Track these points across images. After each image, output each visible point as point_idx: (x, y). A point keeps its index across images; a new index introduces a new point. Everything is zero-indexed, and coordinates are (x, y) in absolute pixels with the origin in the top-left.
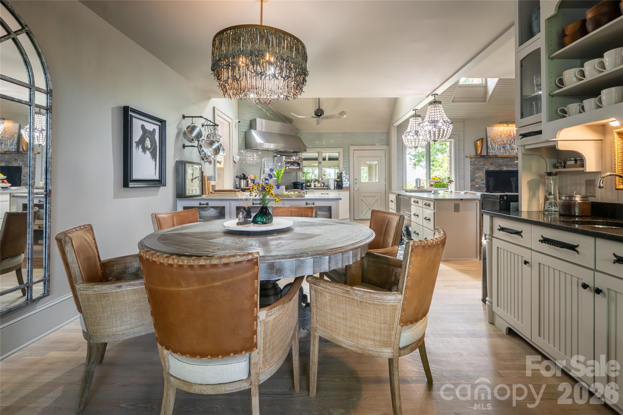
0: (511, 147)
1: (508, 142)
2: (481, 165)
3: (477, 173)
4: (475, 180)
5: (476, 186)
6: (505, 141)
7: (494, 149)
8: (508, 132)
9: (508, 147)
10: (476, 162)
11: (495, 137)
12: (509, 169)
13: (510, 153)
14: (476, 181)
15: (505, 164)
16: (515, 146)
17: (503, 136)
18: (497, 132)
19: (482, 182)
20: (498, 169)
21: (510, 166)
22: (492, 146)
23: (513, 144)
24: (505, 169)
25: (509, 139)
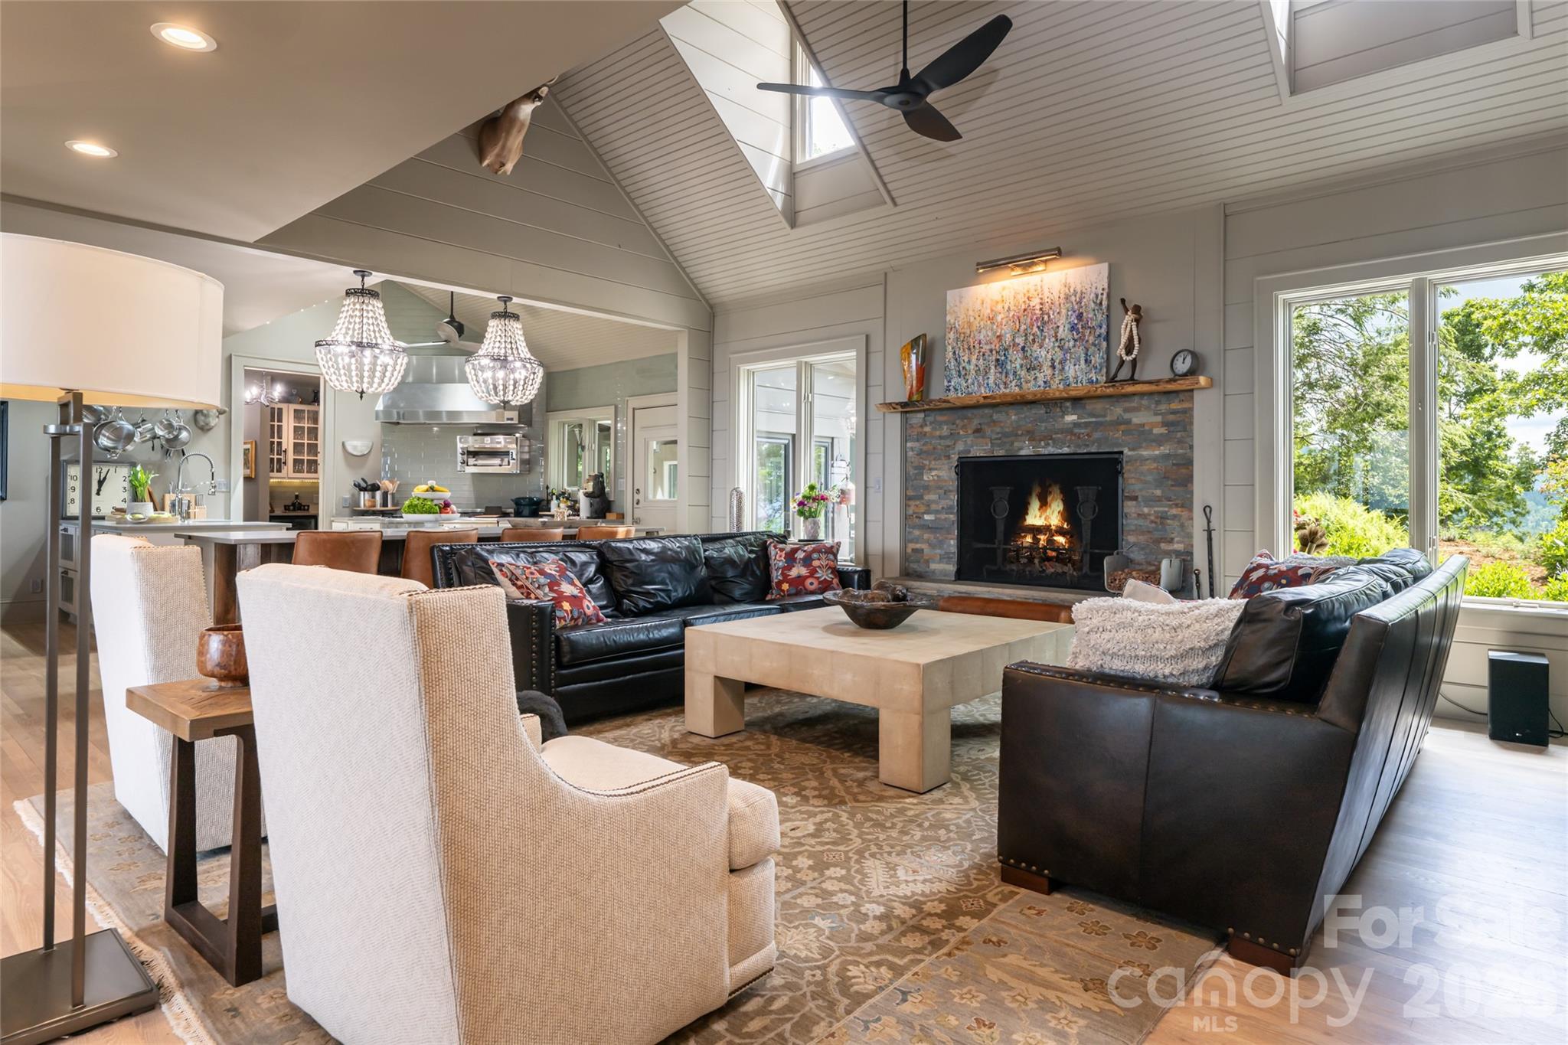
0: (1026, 357)
1: (1017, 341)
2: (941, 437)
3: (931, 469)
4: (921, 497)
5: (926, 517)
6: (1008, 337)
7: (963, 373)
8: (1021, 299)
9: (1016, 360)
10: (927, 429)
11: (970, 324)
12: (1042, 451)
13: (1020, 386)
14: (926, 497)
15: (1028, 432)
16: (1043, 353)
17: (999, 318)
18: (978, 306)
19: (944, 503)
20: (1002, 453)
21: (1048, 438)
22: (959, 363)
23: (1036, 347)
24: (1027, 450)
25: (1023, 327)
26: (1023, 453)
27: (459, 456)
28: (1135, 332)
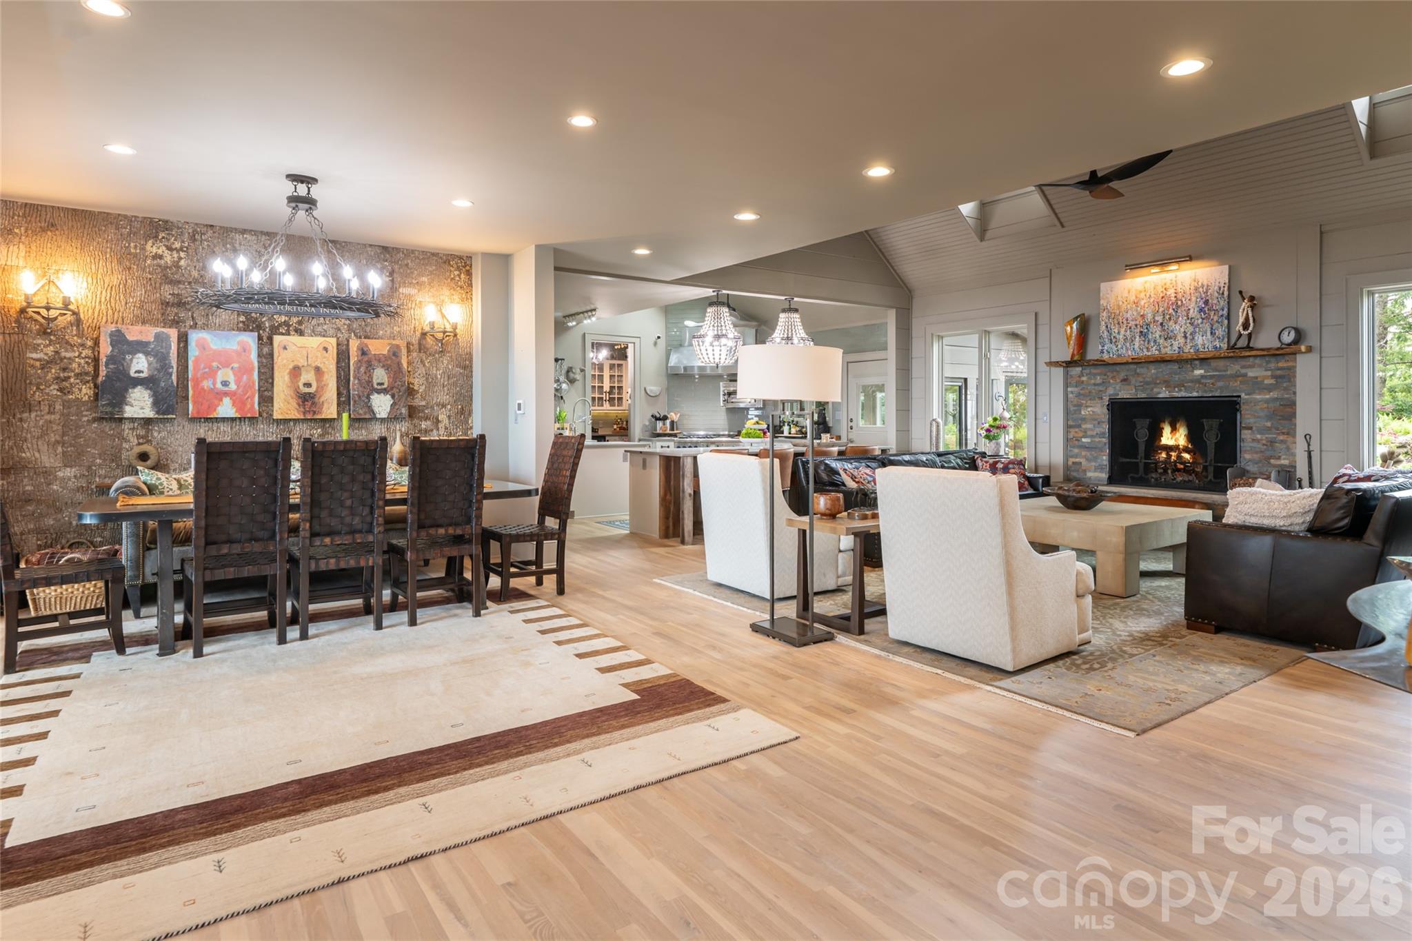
0: (1164, 330)
1: (1156, 318)
2: (1095, 385)
3: (1087, 407)
4: (1079, 426)
5: (1084, 440)
6: (1150, 317)
7: (1114, 340)
8: (1160, 289)
9: (1156, 332)
10: (1084, 379)
11: (1119, 307)
12: (1176, 394)
13: (1159, 350)
14: (1084, 426)
15: (1165, 381)
16: (1178, 327)
17: (1142, 303)
18: (1126, 294)
19: (1098, 430)
20: (1144, 395)
21: (1181, 385)
22: (1111, 334)
23: (1171, 323)
24: (1164, 393)
25: (1161, 309)
26: (1161, 396)
27: (721, 396)
28: (1250, 315)
